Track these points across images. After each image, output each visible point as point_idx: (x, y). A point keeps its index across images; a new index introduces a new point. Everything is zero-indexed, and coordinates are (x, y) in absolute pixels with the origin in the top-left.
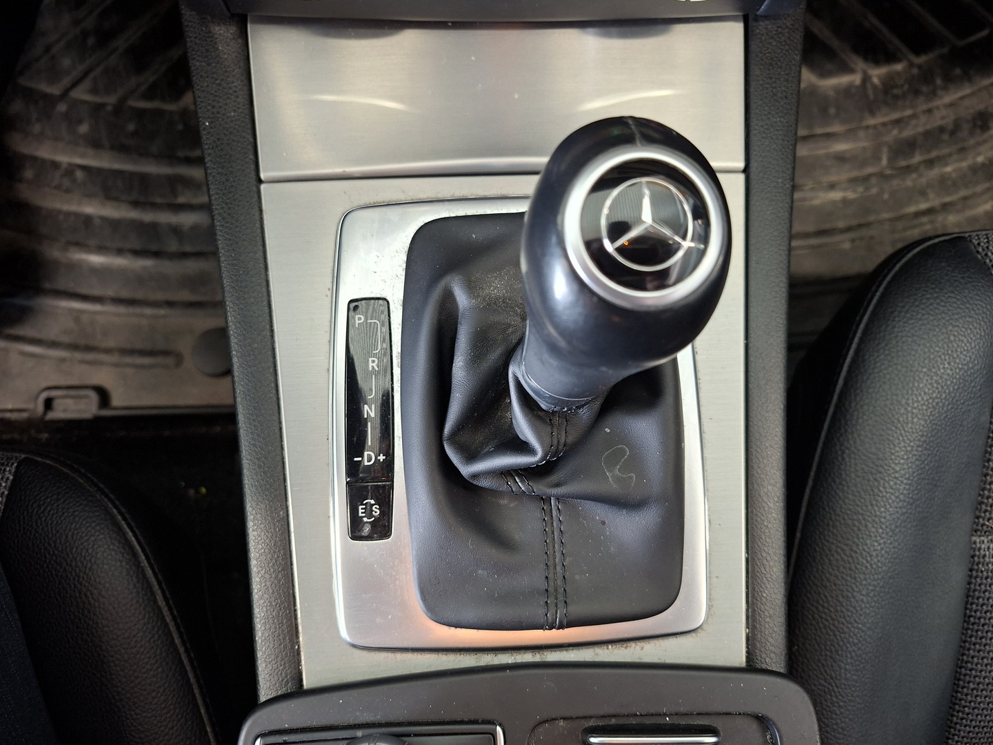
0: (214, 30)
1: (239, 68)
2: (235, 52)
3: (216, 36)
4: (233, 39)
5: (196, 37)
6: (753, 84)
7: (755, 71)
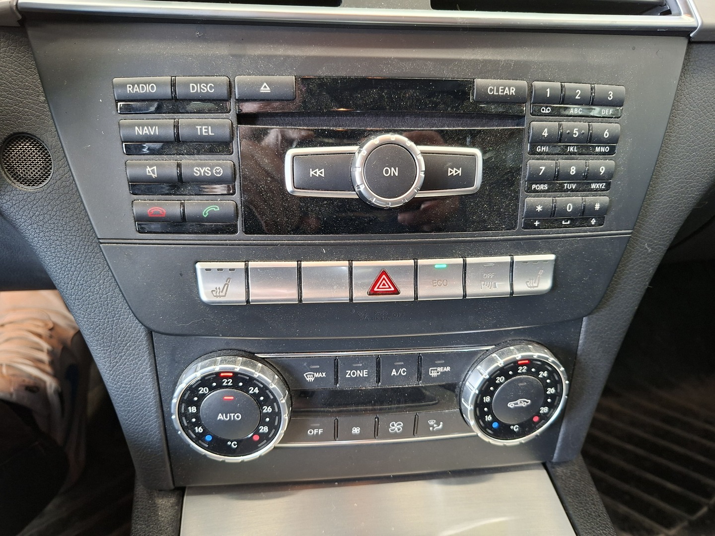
0: (158, 501)
1: (172, 526)
2: (171, 515)
3: (158, 506)
4: (172, 507)
5: (142, 508)
6: (570, 508)
7: (568, 499)
